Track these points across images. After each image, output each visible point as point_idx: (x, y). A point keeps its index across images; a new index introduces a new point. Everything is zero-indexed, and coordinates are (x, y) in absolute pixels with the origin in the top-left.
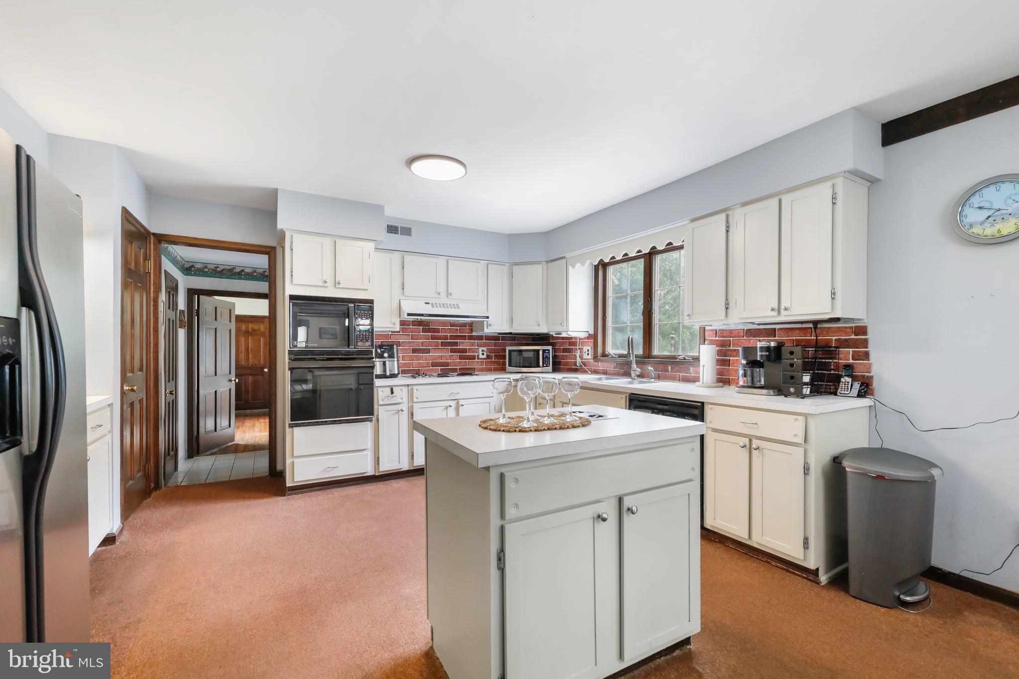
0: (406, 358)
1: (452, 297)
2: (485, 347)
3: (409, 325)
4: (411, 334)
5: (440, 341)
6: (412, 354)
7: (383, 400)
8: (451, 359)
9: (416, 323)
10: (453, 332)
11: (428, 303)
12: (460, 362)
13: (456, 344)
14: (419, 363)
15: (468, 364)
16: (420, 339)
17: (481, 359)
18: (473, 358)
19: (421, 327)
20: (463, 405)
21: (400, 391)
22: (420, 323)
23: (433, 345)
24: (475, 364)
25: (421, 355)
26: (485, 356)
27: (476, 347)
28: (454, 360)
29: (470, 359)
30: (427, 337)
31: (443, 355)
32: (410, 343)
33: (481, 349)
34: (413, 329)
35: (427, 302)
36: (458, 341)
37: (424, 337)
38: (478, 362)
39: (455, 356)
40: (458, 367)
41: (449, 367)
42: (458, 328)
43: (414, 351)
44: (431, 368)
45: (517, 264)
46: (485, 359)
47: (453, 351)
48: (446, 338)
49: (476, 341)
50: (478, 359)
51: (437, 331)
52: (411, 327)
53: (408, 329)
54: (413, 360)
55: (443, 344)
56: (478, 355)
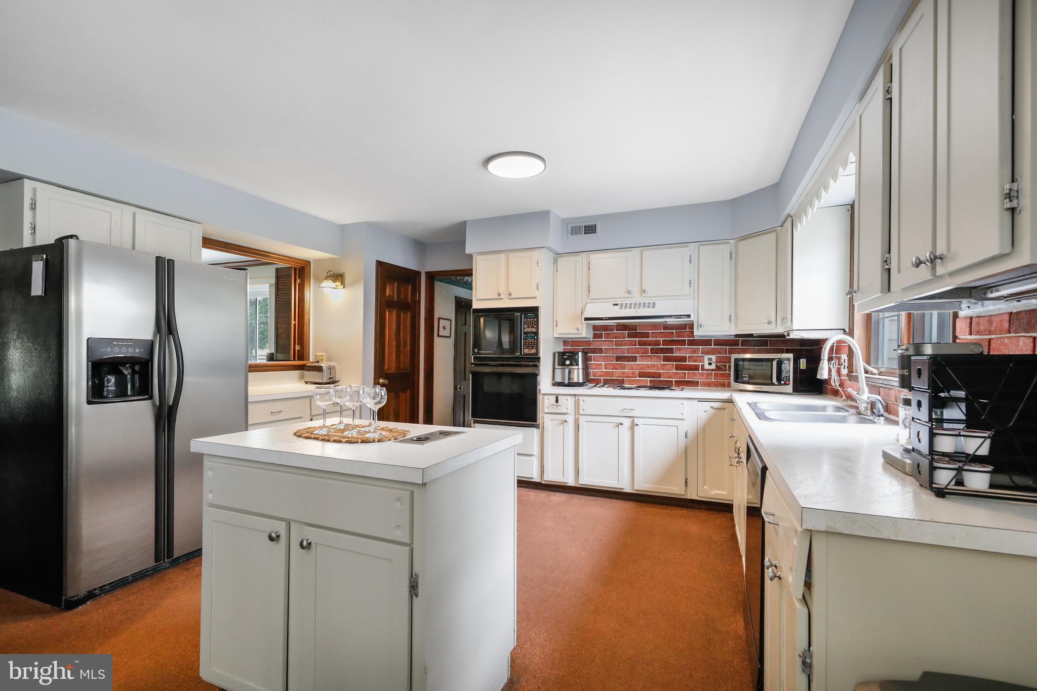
0: (608, 366)
1: (646, 295)
2: (714, 354)
3: (612, 330)
4: (614, 340)
5: (650, 347)
6: (615, 362)
7: (548, 408)
8: (663, 369)
9: (620, 327)
10: (666, 337)
11: (616, 305)
12: (676, 374)
13: (671, 351)
14: (623, 373)
15: (688, 376)
16: (625, 345)
17: (707, 370)
18: (696, 368)
19: (627, 332)
20: (637, 425)
21: (565, 401)
22: (624, 327)
23: (640, 352)
24: (697, 376)
25: (626, 363)
26: (713, 367)
27: (700, 355)
28: (668, 371)
29: (691, 369)
30: (633, 343)
31: (654, 364)
32: (613, 350)
33: (706, 358)
34: (617, 335)
35: (615, 303)
36: (674, 347)
37: (629, 342)
38: (702, 374)
39: (669, 366)
40: (674, 380)
41: (662, 379)
42: (674, 331)
43: (618, 359)
44: (638, 378)
45: (744, 238)
46: (713, 370)
47: (666, 359)
48: (658, 343)
49: (700, 347)
50: (703, 369)
51: (647, 335)
52: (615, 332)
53: (611, 334)
54: (616, 369)
55: (653, 351)
56: (703, 365)
